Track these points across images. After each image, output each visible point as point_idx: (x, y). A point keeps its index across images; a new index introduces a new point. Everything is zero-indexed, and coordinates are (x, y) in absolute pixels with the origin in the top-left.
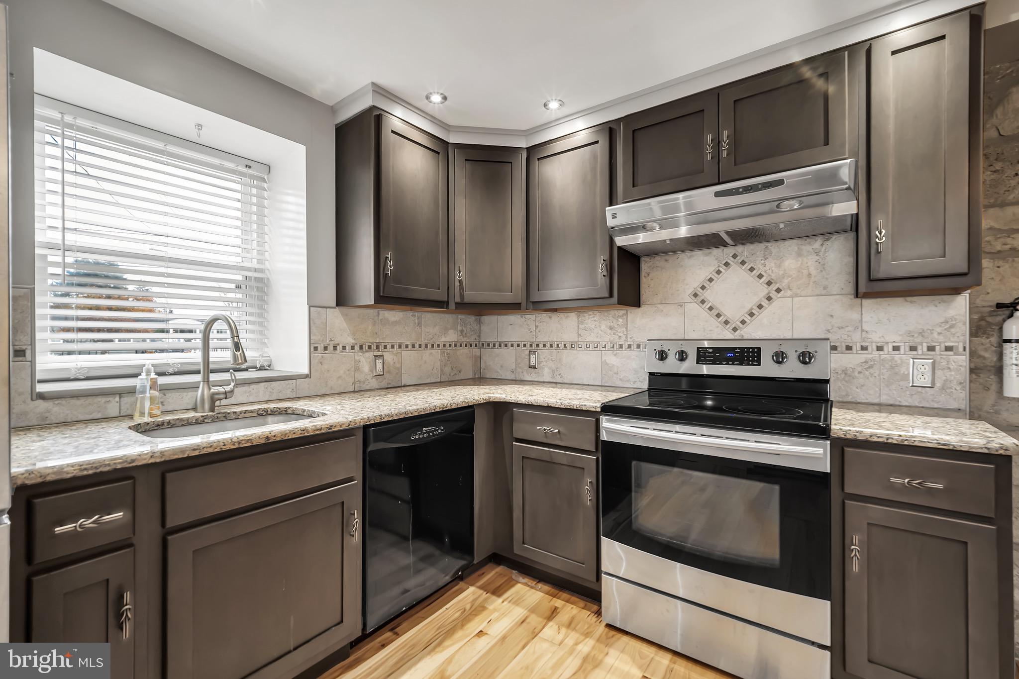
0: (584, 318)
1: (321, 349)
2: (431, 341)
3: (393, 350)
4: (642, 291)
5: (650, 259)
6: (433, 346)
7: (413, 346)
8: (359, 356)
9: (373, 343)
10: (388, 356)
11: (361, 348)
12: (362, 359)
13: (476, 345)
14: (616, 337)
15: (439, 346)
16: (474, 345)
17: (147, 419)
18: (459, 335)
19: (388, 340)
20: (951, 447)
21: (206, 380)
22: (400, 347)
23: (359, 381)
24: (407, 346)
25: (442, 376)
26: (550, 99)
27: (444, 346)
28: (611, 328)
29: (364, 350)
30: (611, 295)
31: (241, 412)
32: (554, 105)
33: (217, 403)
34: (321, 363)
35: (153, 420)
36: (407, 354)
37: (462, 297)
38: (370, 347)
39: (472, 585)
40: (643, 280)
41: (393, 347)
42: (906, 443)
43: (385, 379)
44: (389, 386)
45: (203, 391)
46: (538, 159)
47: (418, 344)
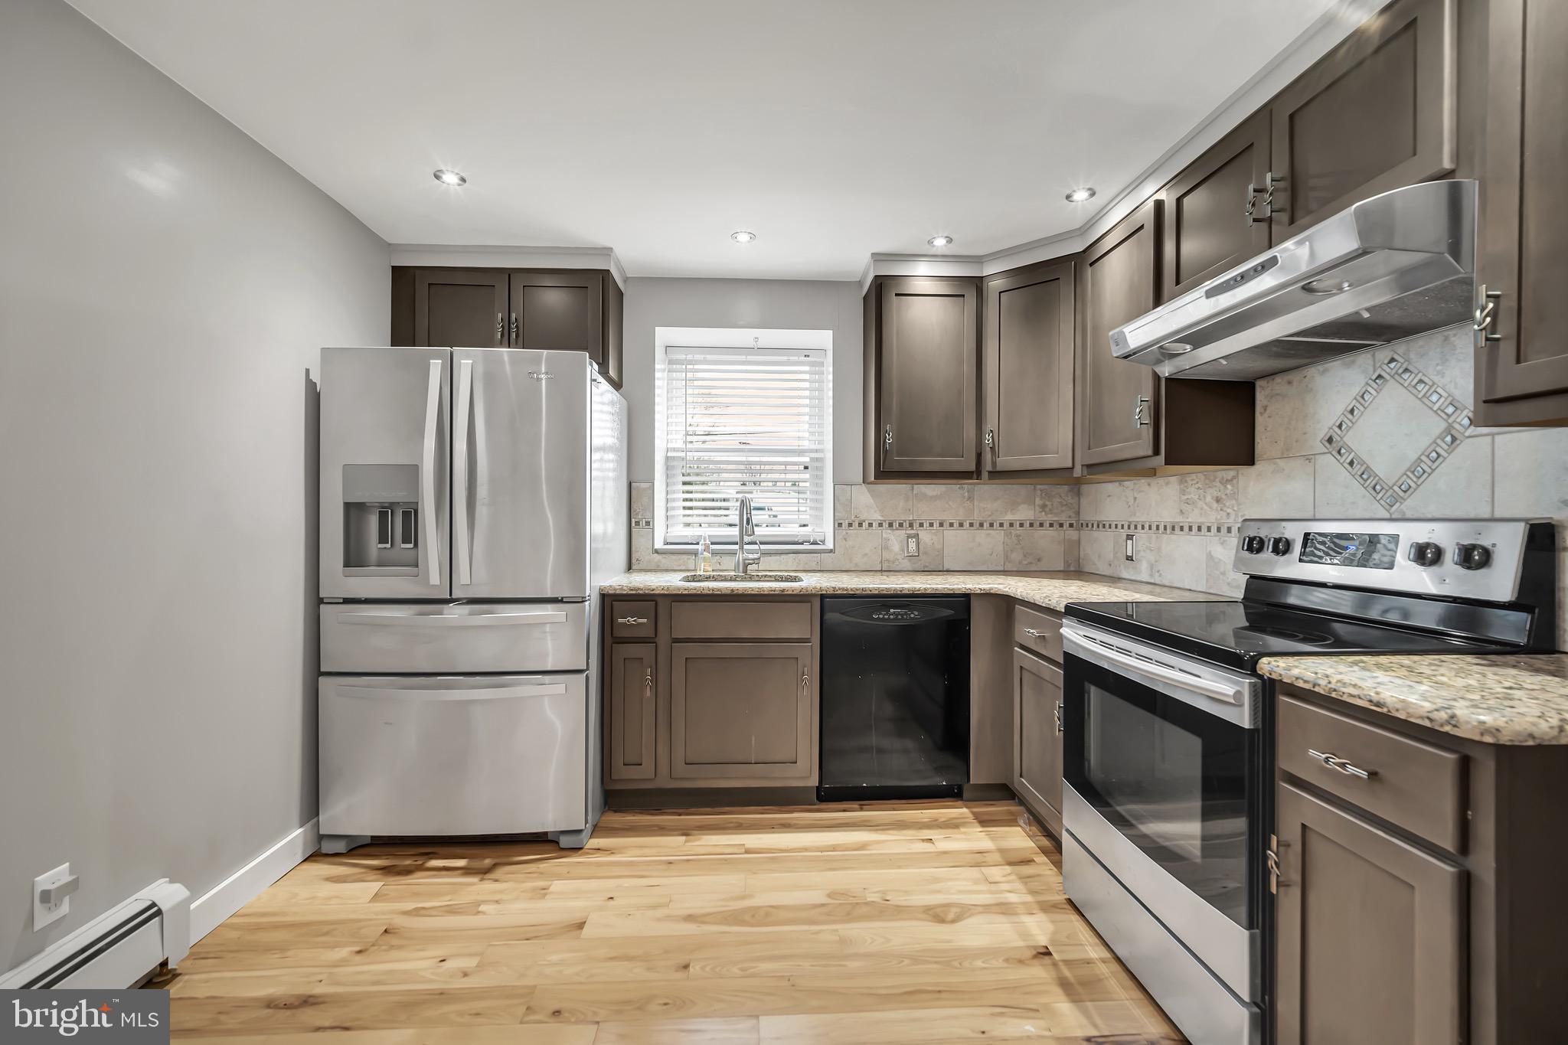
0: (1186, 485)
1: (845, 524)
2: (990, 519)
3: (931, 528)
4: (1257, 439)
5: (1268, 382)
6: (991, 525)
7: (961, 525)
8: (887, 533)
9: (905, 521)
10: (925, 536)
11: (891, 525)
12: (892, 537)
13: (1071, 525)
14: (1224, 514)
15: (1001, 525)
16: (1066, 526)
17: (702, 573)
18: (1037, 512)
19: (925, 517)
20: (1385, 710)
21: (742, 548)
22: (941, 525)
23: (888, 561)
24: (951, 525)
25: (1007, 563)
26: (1075, 188)
27: (1011, 525)
28: (1218, 500)
29: (894, 528)
30: (1156, 452)
31: (762, 576)
32: (1081, 196)
33: (749, 567)
34: (845, 539)
35: (704, 573)
36: (950, 535)
37: (994, 464)
38: (901, 525)
39: (967, 808)
40: (1259, 420)
41: (931, 525)
42: (1334, 695)
43: (920, 560)
44: (926, 569)
45: (740, 556)
46: (1091, 265)
47: (968, 522)
